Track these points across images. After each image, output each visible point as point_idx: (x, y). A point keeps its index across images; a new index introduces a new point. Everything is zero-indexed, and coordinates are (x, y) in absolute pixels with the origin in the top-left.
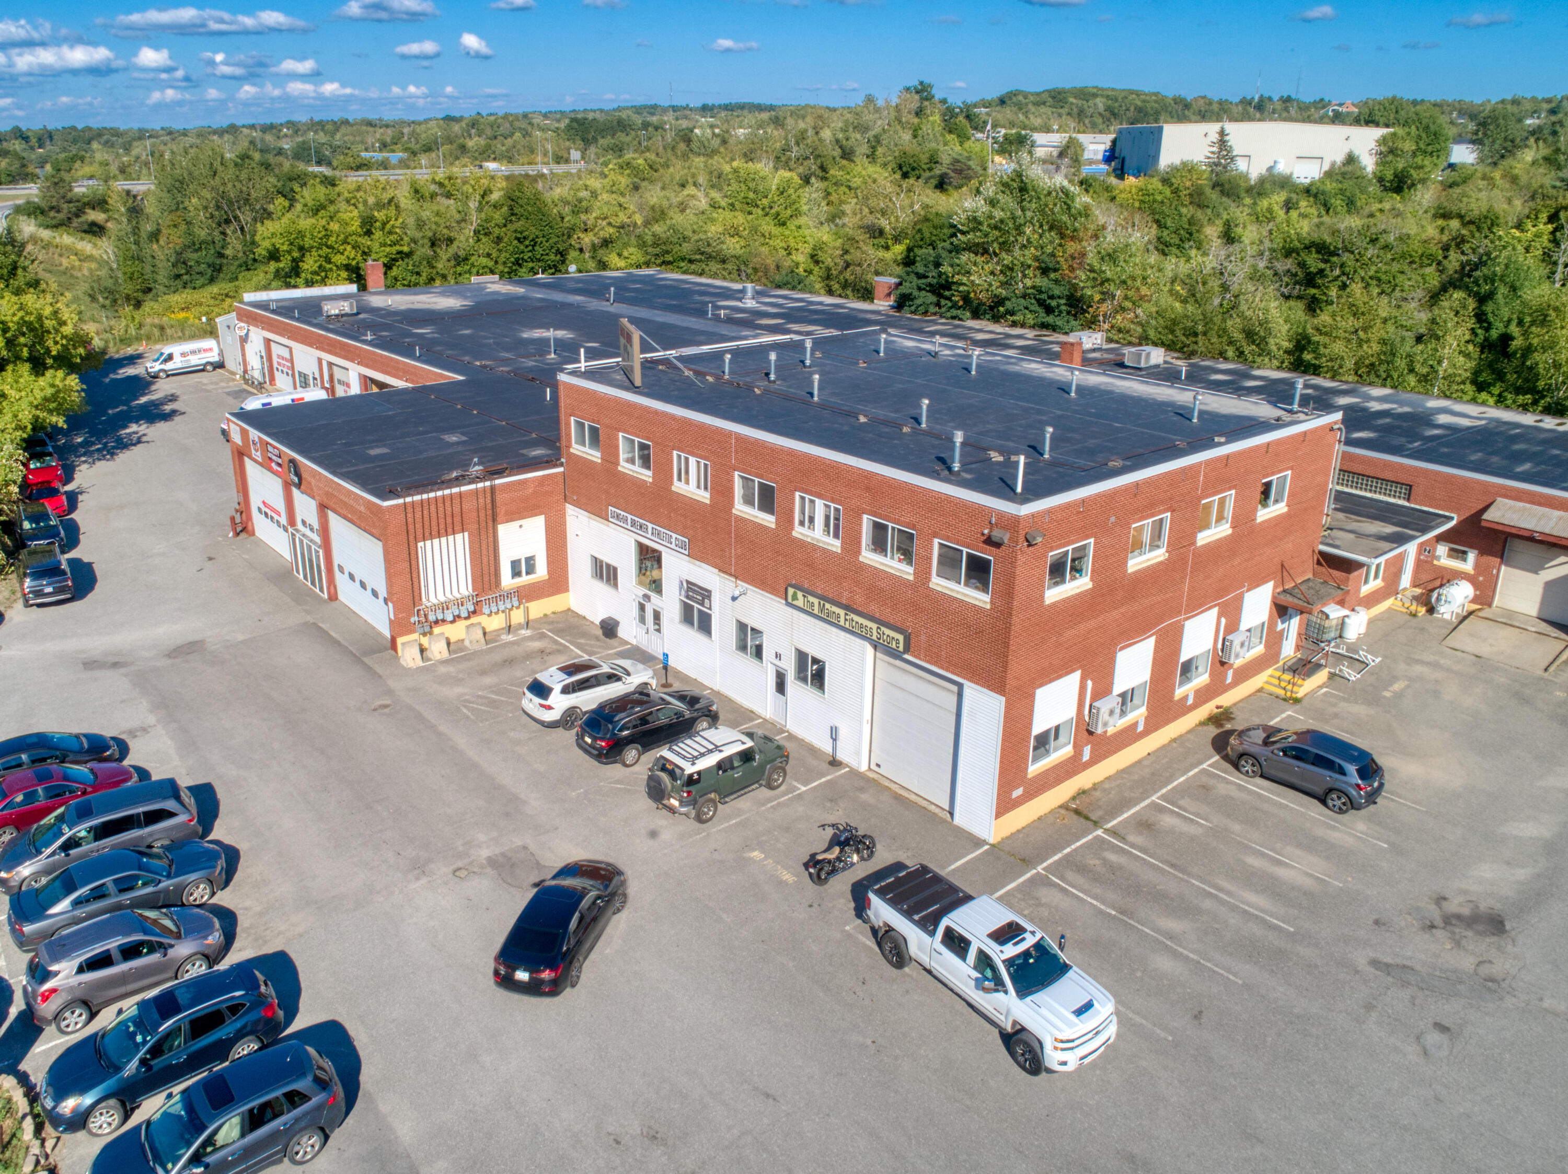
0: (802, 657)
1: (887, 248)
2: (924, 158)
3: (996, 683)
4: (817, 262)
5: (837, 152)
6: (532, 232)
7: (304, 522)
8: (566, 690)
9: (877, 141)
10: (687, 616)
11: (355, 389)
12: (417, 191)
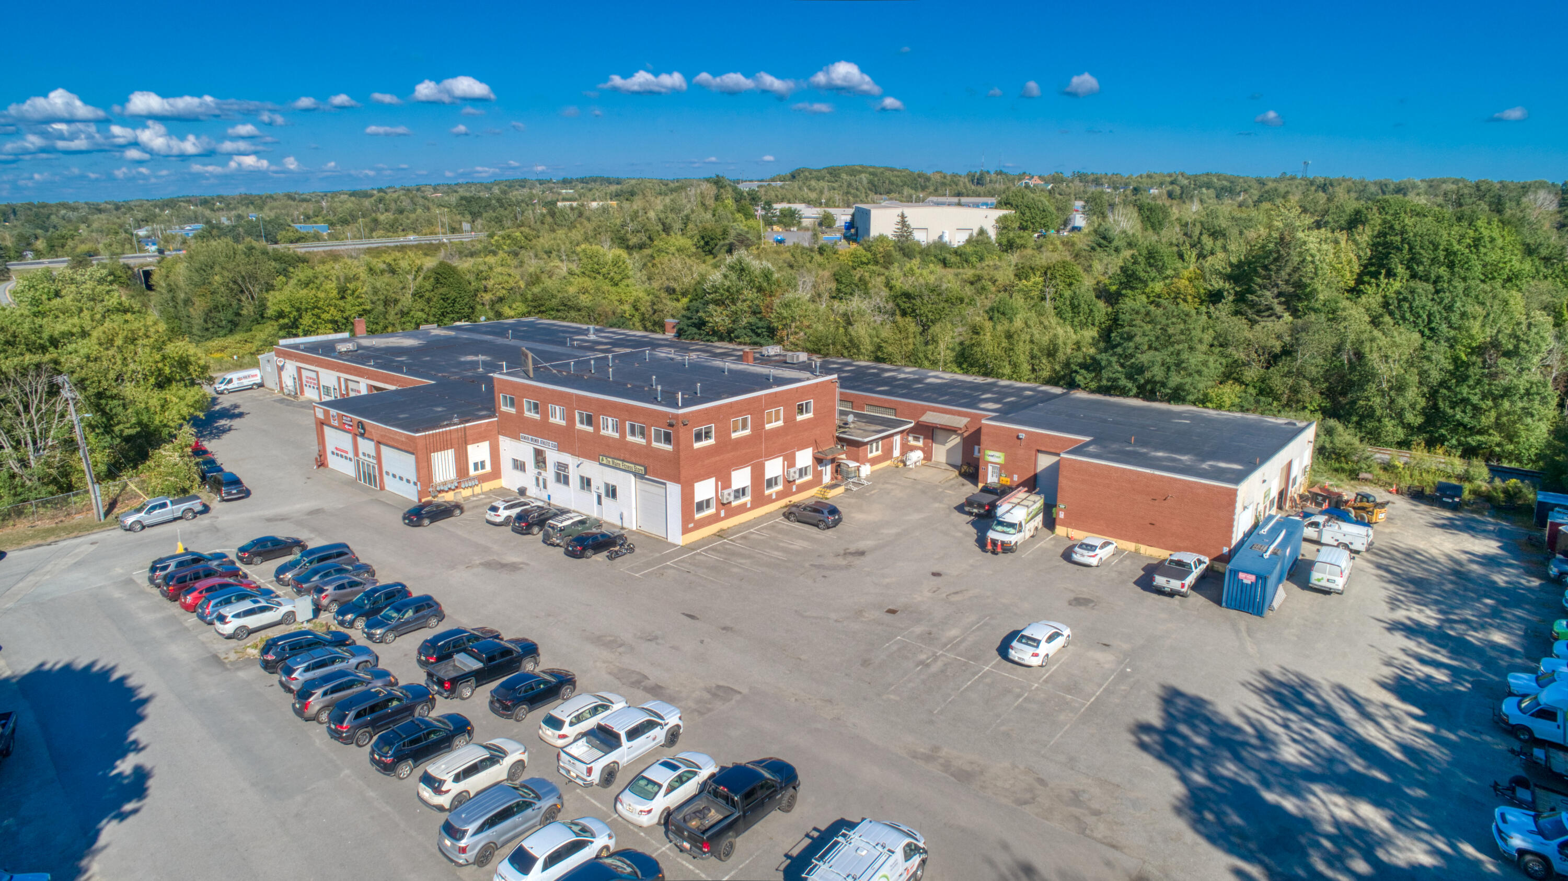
0: (607, 485)
1: (678, 300)
2: (719, 231)
3: (676, 480)
4: (637, 310)
5: (660, 227)
6: (453, 294)
7: (364, 454)
8: (505, 508)
9: (687, 218)
10: (558, 480)
11: (364, 391)
12: (371, 269)
